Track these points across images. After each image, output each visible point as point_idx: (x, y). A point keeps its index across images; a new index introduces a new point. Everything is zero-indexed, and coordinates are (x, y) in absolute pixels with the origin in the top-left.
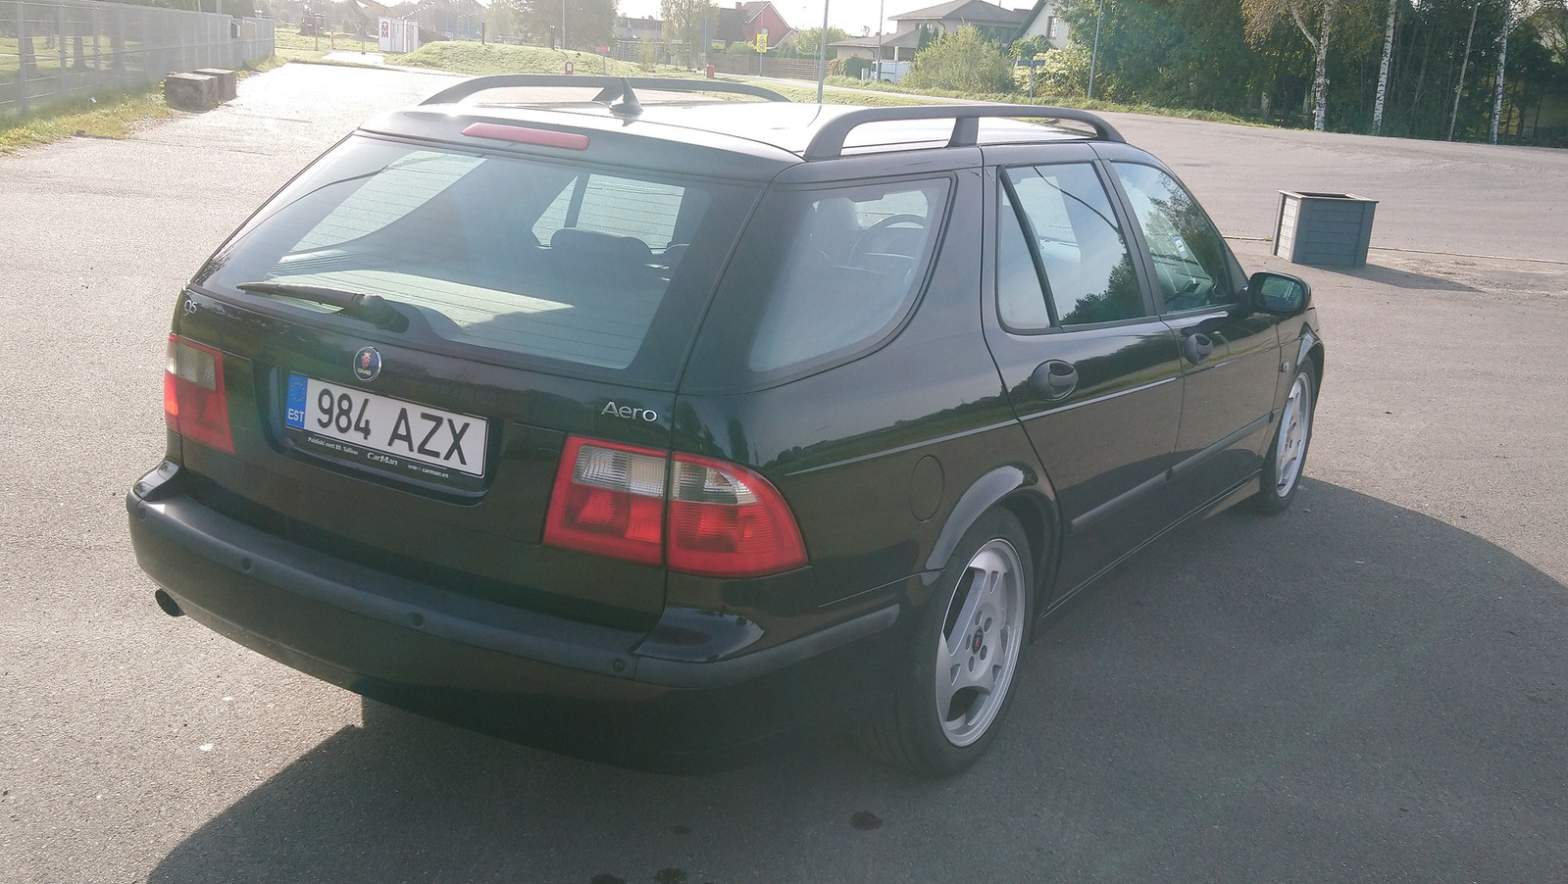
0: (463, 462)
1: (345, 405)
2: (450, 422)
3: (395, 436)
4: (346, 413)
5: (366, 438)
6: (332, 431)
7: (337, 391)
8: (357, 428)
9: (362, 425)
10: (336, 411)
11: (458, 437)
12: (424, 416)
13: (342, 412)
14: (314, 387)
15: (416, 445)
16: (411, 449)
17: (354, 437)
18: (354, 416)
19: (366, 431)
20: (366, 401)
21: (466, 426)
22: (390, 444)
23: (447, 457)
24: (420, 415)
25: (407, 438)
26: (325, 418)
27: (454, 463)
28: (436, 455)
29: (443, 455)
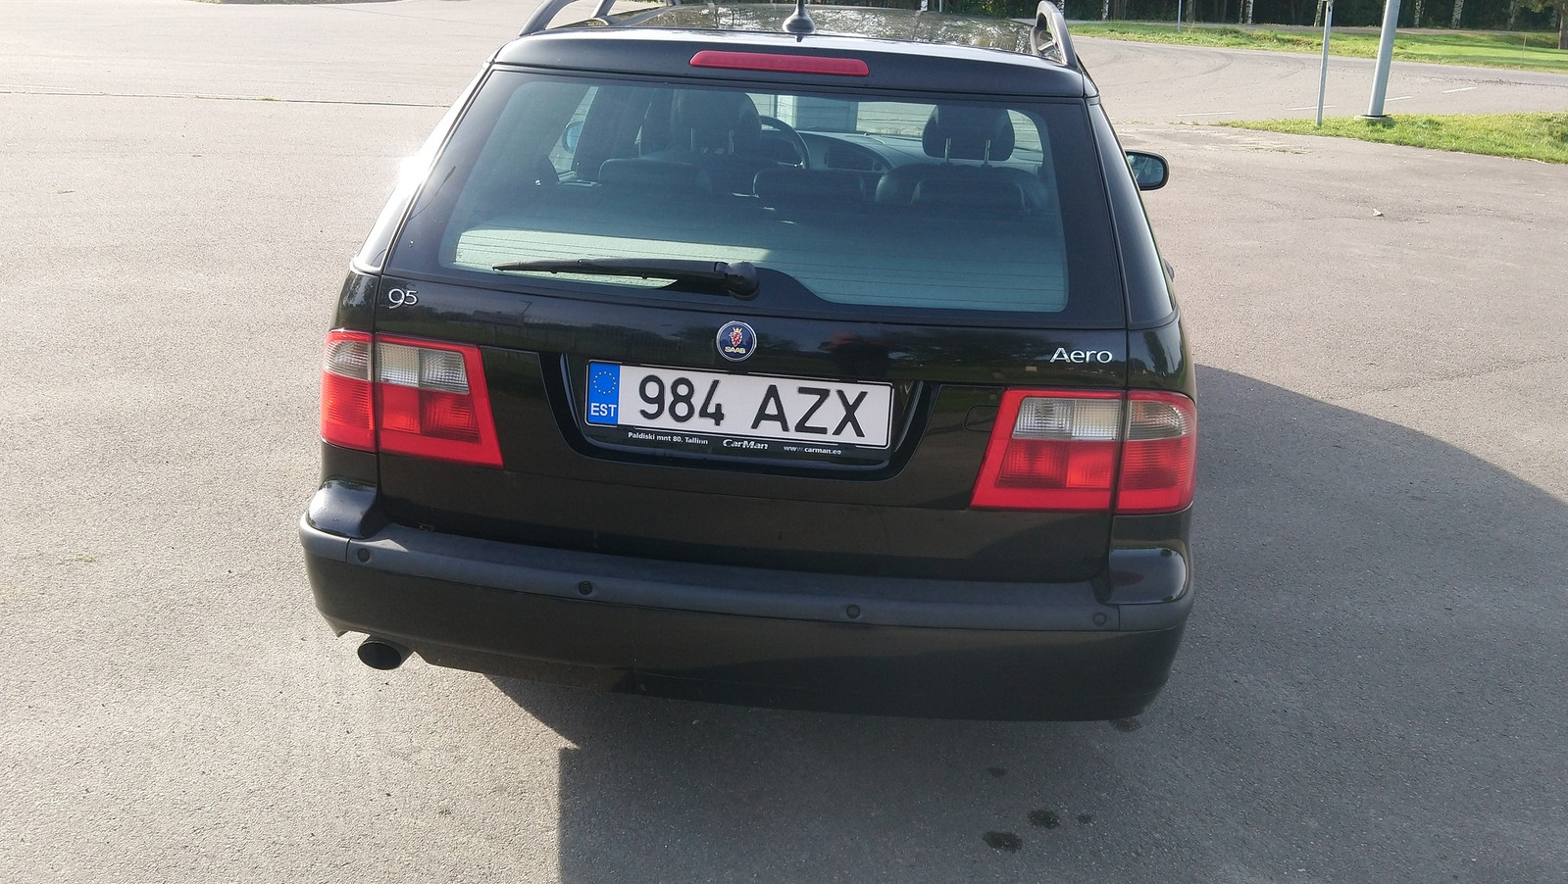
0: (860, 433)
1: (683, 390)
2: (841, 394)
3: (762, 416)
4: (687, 399)
5: (718, 424)
6: (665, 422)
7: (668, 376)
8: (704, 413)
9: (711, 409)
10: (669, 398)
11: (851, 409)
12: (802, 390)
13: (678, 398)
14: (630, 377)
15: (792, 424)
16: (785, 428)
17: (699, 425)
18: (698, 401)
19: (718, 416)
20: (715, 384)
21: (863, 395)
22: (755, 426)
23: (838, 431)
24: (796, 390)
25: (780, 417)
26: (653, 409)
27: (848, 436)
28: (823, 431)
29: (831, 430)
